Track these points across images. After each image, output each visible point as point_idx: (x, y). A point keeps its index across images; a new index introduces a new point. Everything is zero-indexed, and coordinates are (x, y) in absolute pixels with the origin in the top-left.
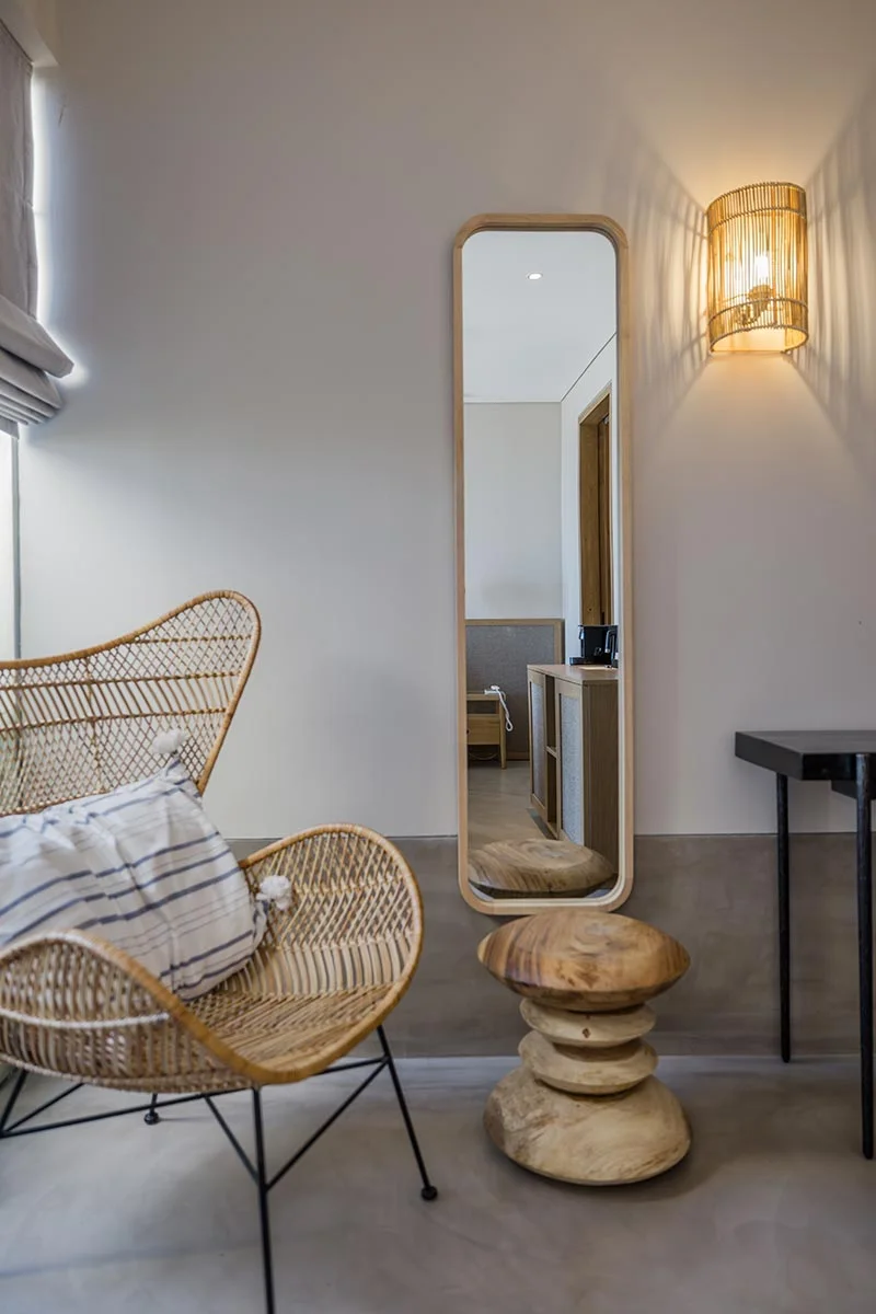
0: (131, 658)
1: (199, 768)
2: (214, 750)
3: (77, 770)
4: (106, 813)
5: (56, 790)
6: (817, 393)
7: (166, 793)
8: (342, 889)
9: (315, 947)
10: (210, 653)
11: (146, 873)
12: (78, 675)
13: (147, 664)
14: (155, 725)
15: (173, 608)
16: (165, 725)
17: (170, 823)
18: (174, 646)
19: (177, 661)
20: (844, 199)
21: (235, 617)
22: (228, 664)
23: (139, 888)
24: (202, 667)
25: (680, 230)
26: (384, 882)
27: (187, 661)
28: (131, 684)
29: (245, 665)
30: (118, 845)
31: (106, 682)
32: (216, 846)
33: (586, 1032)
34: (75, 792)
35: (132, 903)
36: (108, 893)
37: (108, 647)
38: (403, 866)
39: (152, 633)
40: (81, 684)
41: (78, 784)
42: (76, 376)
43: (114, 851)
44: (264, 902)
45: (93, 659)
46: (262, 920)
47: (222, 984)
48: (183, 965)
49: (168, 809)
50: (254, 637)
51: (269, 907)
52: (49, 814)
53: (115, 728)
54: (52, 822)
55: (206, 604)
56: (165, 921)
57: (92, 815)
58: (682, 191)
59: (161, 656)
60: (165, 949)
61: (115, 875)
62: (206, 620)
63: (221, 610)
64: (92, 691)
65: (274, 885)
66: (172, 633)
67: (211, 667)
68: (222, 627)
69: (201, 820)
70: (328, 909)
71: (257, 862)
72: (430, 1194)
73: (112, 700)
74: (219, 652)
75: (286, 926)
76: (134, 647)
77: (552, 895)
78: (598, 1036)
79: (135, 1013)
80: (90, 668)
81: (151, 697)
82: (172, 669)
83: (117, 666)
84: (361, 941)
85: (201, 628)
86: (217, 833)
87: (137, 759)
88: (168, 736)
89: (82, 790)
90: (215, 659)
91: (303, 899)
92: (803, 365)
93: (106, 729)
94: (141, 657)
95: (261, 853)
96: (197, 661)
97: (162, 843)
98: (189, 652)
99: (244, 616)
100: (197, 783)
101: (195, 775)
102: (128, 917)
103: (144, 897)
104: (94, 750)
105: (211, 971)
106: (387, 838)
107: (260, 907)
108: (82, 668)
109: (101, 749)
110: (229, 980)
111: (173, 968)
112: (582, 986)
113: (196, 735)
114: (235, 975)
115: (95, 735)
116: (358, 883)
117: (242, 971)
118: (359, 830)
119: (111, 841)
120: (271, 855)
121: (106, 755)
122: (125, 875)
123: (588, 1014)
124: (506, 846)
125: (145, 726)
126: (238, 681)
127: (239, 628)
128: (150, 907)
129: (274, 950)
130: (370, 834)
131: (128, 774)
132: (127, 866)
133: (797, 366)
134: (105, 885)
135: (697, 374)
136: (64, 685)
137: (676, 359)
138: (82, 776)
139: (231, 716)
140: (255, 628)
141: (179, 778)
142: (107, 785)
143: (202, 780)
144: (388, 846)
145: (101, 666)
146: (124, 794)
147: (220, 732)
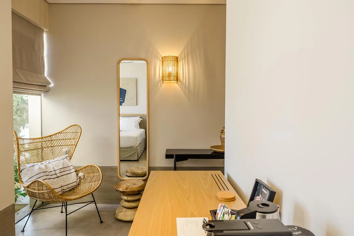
0: (59, 136)
1: (70, 154)
2: (73, 151)
3: (49, 155)
4: (52, 162)
5: (45, 158)
6: (182, 90)
7: (63, 159)
8: (92, 175)
9: (86, 184)
10: (73, 135)
11: (57, 172)
12: (49, 139)
13: (62, 137)
14: (63, 147)
15: (67, 127)
16: (65, 147)
17: (63, 164)
18: (67, 134)
19: (67, 136)
20: (188, 56)
21: (77, 129)
22: (76, 137)
23: (56, 174)
24: (71, 137)
25: (158, 60)
26: (97, 174)
27: (69, 136)
28: (59, 140)
29: (79, 137)
30: (53, 167)
31: (54, 140)
32: (71, 167)
33: (128, 198)
34: (48, 159)
35: (55, 176)
36: (50, 175)
37: (55, 134)
38: (100, 171)
39: (63, 132)
40: (50, 141)
41: (49, 157)
42: (52, 85)
43: (52, 169)
44: (79, 177)
45: (52, 137)
46: (79, 180)
47: (71, 189)
48: (63, 186)
49: (63, 162)
50: (80, 133)
51: (80, 178)
52: (42, 162)
53: (56, 148)
54: (42, 164)
55: (72, 127)
56: (60, 179)
57: (49, 163)
58: (159, 54)
59: (64, 135)
60: (60, 184)
61: (52, 172)
62: (72, 129)
63: (75, 127)
64: (52, 142)
65: (81, 174)
66: (66, 131)
67: (73, 137)
68: (75, 131)
69: (69, 163)
70: (89, 178)
71: (79, 170)
72: (102, 222)
73: (55, 143)
74: (74, 135)
75: (83, 181)
76: (60, 134)
77: (137, 177)
78: (130, 198)
79: (47, 190)
80: (51, 138)
81: (63, 142)
82: (66, 138)
83: (56, 137)
84: (93, 183)
85: (71, 131)
86: (72, 165)
87: (60, 153)
88: (65, 149)
89: (50, 158)
90: (74, 136)
91: (85, 176)
92: (180, 85)
93: (54, 148)
94: (61, 136)
95: (79, 169)
96: (71, 136)
97: (61, 167)
98: (69, 135)
99: (79, 129)
100: (70, 157)
101: (70, 155)
102: (54, 179)
103: (57, 176)
104: (52, 152)
105: (69, 187)
106: (98, 166)
107: (79, 178)
108: (50, 138)
109: (53, 151)
110: (72, 189)
111: (61, 187)
112: (125, 190)
113: (70, 149)
114: (73, 188)
115: (52, 149)
116: (94, 174)
117: (75, 188)
118: (94, 165)
119: (52, 167)
120: (81, 169)
121: (54, 152)
122: (54, 172)
123: (129, 195)
124: (134, 168)
125: (61, 147)
126: (77, 140)
127: (78, 131)
128: (58, 177)
129: (80, 185)
130: (96, 166)
131: (58, 155)
132: (54, 171)
133: (179, 85)
134: (50, 174)
135: (161, 86)
136: (46, 141)
137: (157, 83)
138: (49, 156)
139: (76, 146)
140: (80, 131)
141: (67, 156)
142: (54, 157)
143: (71, 157)
144: (98, 168)
145: (53, 138)
146: (56, 159)
147: (74, 148)
